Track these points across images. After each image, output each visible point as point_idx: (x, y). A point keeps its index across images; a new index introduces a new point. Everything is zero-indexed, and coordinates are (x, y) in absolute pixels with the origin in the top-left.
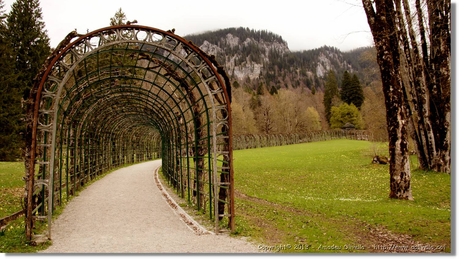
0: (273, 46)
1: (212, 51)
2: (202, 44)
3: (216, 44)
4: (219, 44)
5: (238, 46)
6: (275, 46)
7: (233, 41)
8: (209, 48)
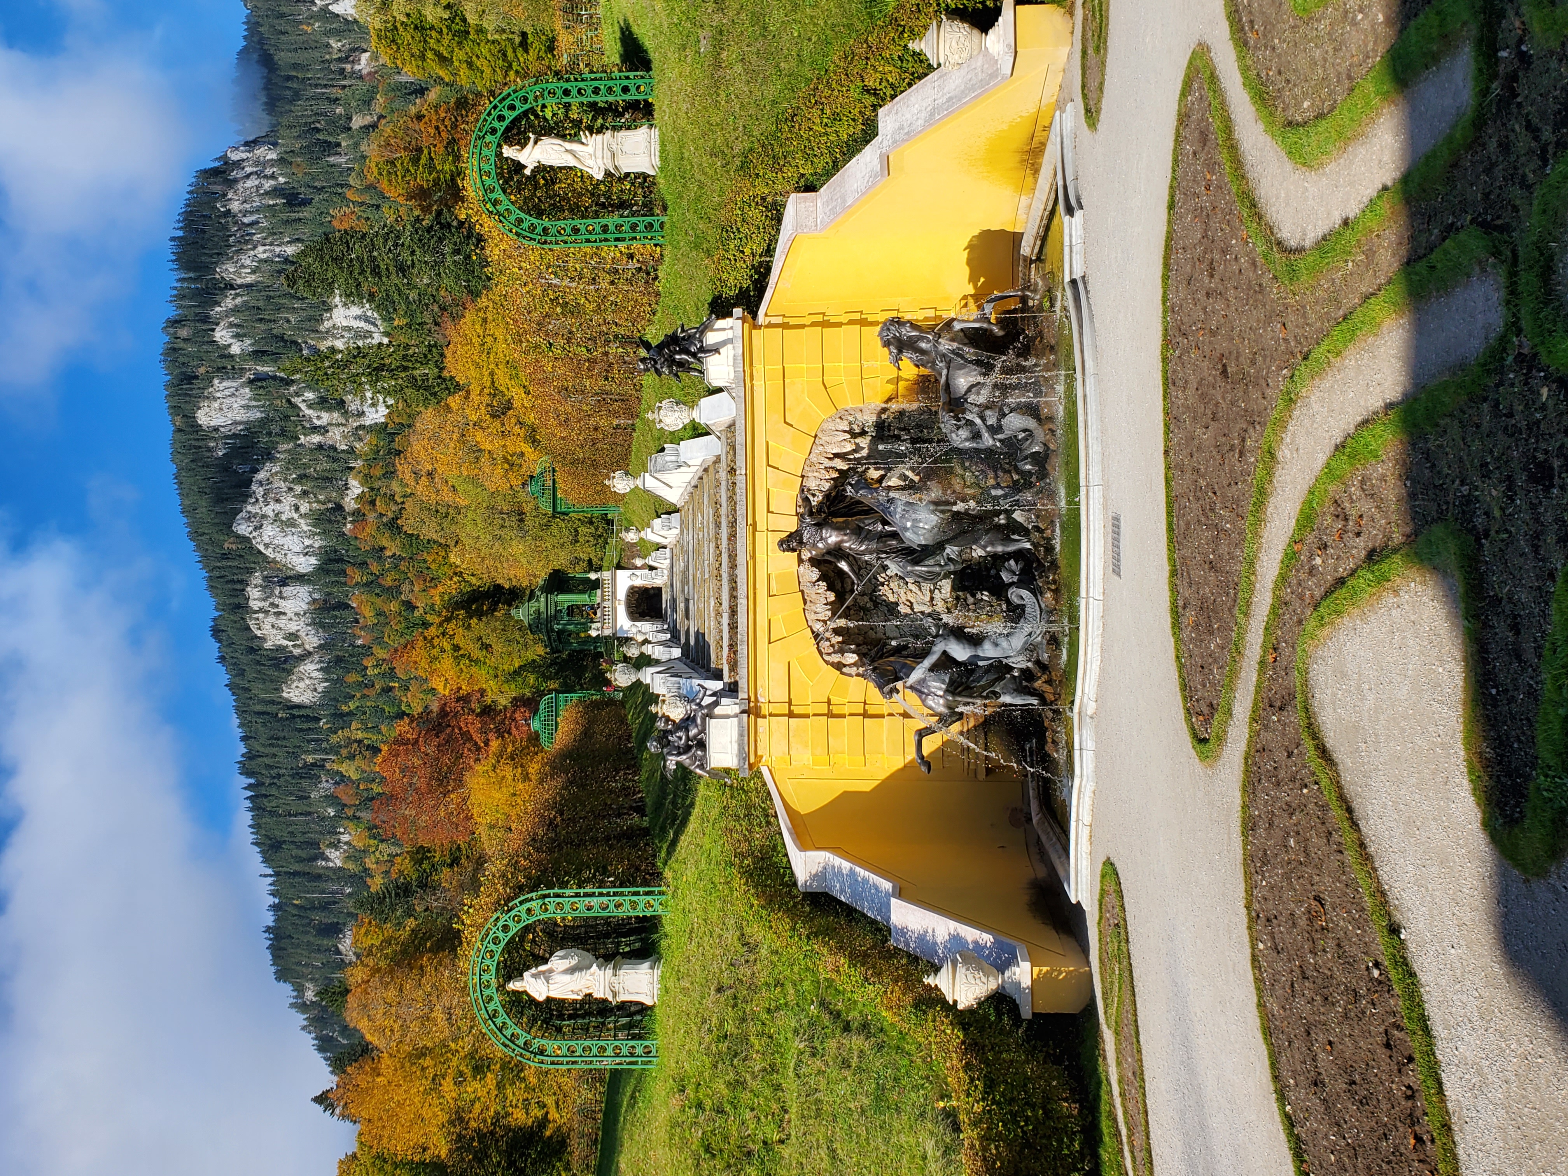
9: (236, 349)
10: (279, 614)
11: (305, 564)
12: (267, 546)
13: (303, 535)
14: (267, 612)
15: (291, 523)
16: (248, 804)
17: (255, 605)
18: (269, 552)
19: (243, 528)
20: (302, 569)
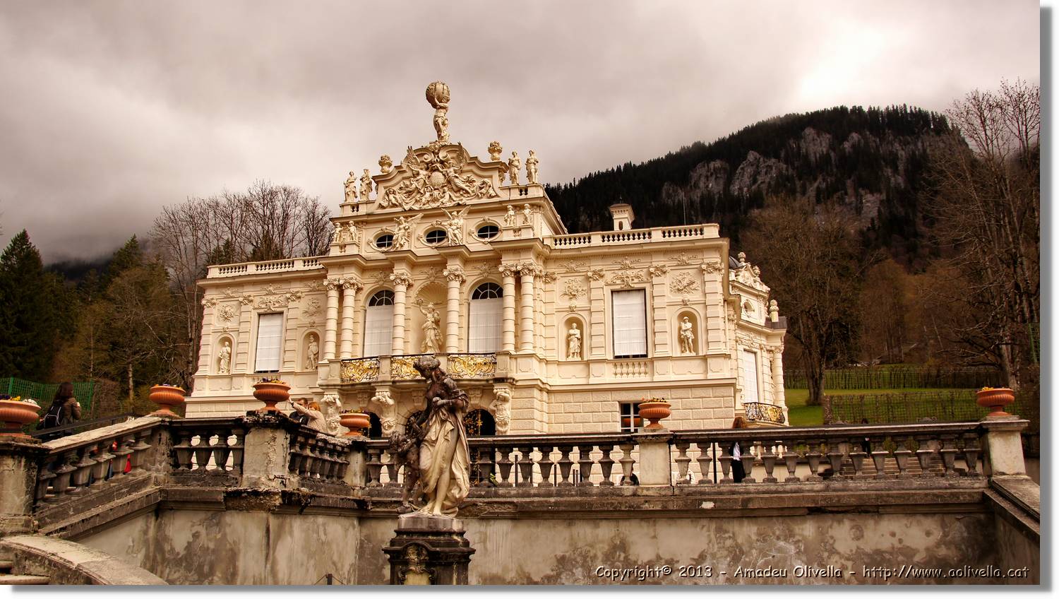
9: (847, 145)
10: (707, 177)
11: (734, 189)
12: (742, 169)
13: (749, 187)
14: (708, 171)
15: (755, 181)
16: (610, 170)
17: (712, 165)
18: (739, 170)
19: (752, 156)
20: (731, 187)
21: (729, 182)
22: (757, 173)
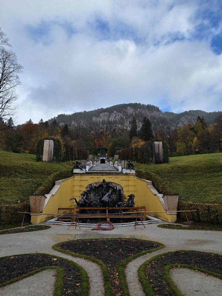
0: (153, 113)
1: (118, 116)
2: (113, 112)
3: (121, 112)
4: (122, 113)
5: (133, 113)
6: (155, 113)
7: (130, 111)
8: (116, 115)
9: (137, 112)
10: (104, 116)
11: (110, 119)
13: (114, 119)
15: (115, 118)
16: (80, 112)
17: (105, 113)
18: (112, 115)
19: (115, 112)
20: (109, 119)
21: (109, 117)
22: (116, 116)
